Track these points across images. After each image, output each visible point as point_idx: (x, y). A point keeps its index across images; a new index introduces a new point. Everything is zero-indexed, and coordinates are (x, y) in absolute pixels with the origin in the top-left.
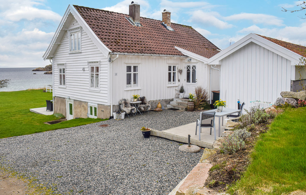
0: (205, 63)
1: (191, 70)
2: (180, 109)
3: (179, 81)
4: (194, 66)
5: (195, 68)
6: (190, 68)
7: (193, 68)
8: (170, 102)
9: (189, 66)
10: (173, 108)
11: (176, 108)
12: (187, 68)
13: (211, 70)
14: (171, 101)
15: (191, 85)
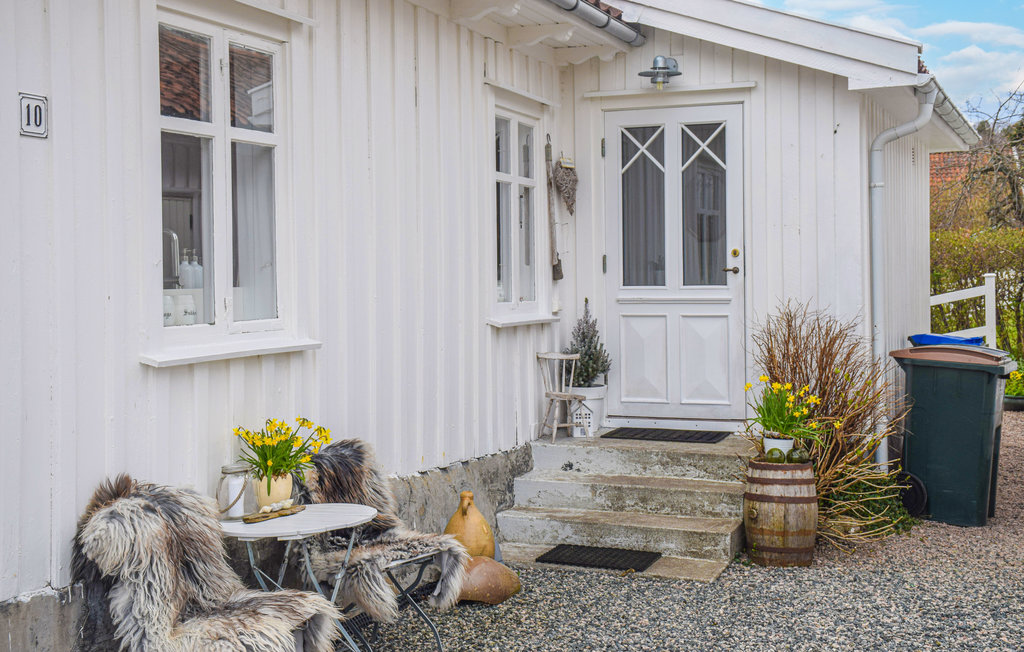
0: (852, 86)
1: (673, 169)
2: (669, 547)
3: (557, 272)
4: (703, 130)
5: (719, 145)
6: (658, 148)
7: (688, 146)
8: (510, 488)
9: (642, 133)
10: (576, 540)
11: (609, 541)
12: (627, 150)
13: (877, 156)
14: (520, 473)
15: (674, 313)
